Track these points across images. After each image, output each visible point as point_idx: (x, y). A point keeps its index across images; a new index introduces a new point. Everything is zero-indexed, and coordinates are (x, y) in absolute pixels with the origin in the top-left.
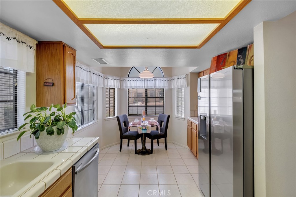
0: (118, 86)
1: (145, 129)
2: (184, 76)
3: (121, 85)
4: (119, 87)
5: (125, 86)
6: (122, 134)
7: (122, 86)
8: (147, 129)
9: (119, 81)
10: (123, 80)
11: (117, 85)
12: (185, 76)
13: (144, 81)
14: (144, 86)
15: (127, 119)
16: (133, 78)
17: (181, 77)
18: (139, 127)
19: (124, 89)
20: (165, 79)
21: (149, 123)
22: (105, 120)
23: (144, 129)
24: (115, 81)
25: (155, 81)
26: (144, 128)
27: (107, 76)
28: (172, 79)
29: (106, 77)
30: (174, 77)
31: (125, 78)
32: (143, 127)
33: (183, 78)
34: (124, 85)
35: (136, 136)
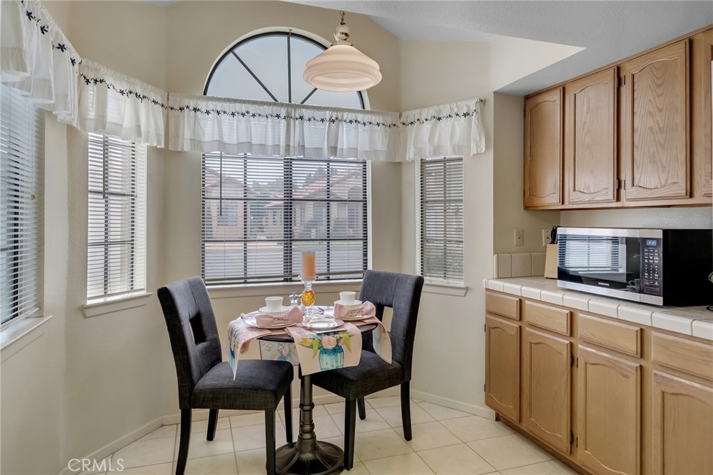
0: (158, 135)
1: (337, 350)
2: (468, 107)
3: (170, 132)
4: (159, 143)
5: (193, 140)
6: (193, 384)
7: (177, 136)
8: (344, 347)
9: (158, 108)
10: (181, 109)
11: (152, 130)
12: (472, 104)
13: (283, 123)
14: (283, 143)
15: (208, 302)
16: (232, 105)
17: (452, 109)
18: (304, 340)
19: (182, 152)
20: (375, 119)
21: (338, 318)
22: (85, 317)
23: (330, 347)
24: (142, 105)
25: (333, 125)
26: (330, 342)
27: (97, 70)
28: (403, 120)
29: (90, 76)
30: (416, 112)
31: (192, 97)
32: (326, 338)
33: (465, 115)
34: (187, 134)
35: (272, 387)
